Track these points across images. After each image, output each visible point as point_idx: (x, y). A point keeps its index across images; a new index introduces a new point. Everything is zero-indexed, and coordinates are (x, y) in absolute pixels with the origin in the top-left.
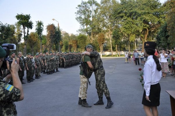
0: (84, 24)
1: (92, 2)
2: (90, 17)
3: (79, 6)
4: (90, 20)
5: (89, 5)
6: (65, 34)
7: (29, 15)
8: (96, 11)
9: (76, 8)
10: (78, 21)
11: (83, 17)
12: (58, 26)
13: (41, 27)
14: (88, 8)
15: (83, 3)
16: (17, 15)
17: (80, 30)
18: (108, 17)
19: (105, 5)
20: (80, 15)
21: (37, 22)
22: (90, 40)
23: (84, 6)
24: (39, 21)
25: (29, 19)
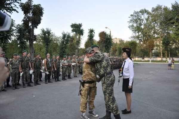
0: (136, 32)
1: (144, 11)
2: (142, 25)
3: (132, 15)
4: (141, 28)
5: (141, 14)
6: (121, 41)
7: (81, 24)
8: (147, 20)
9: (129, 17)
10: (131, 29)
11: (135, 25)
12: (110, 33)
13: (92, 34)
14: (140, 17)
15: (135, 13)
16: (72, 24)
17: (132, 37)
18: (159, 24)
19: (156, 13)
20: (133, 24)
21: (89, 30)
22: (141, 46)
23: (136, 15)
24: (91, 29)
25: (81, 27)
